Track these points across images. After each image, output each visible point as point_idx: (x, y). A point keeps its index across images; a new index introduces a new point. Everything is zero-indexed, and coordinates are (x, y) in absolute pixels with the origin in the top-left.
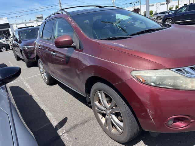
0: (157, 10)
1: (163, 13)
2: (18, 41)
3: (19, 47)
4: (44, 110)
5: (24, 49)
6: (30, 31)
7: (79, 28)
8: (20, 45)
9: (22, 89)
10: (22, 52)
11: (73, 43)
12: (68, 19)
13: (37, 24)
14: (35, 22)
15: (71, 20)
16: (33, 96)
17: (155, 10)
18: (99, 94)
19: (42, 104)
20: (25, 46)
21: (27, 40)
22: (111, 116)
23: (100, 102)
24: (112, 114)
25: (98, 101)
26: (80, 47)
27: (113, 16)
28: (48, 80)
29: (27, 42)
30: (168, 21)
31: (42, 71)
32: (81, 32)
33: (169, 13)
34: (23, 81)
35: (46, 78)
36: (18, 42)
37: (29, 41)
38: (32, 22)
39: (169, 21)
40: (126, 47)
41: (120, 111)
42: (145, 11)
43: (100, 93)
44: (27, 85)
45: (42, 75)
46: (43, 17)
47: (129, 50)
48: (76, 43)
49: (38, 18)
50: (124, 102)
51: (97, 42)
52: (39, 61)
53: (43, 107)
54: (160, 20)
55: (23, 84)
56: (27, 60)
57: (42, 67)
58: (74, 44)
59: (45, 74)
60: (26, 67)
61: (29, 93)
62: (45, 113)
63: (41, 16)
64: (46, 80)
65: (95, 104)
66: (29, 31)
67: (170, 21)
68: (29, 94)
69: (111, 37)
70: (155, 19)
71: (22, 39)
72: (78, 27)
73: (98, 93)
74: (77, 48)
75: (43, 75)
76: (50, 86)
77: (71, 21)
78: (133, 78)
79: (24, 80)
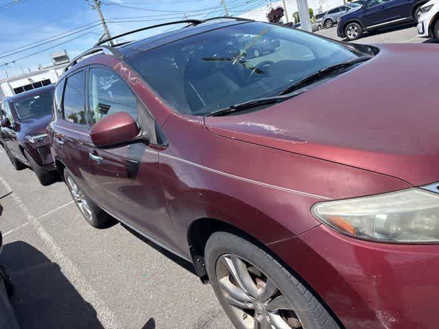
0: (321, 7)
1: (336, 10)
2: (12, 126)
3: (15, 138)
4: (93, 304)
5: (28, 144)
6: (38, 97)
7: (150, 90)
8: (17, 134)
9: (33, 249)
10: (25, 150)
11: (138, 130)
12: (119, 68)
13: (57, 74)
14: (52, 71)
15: (125, 69)
16: (61, 265)
17: (318, 7)
18: (229, 262)
19: (86, 289)
20: (29, 137)
21: (32, 122)
22: (270, 317)
23: (232, 279)
24: (270, 312)
25: (226, 276)
26: (160, 141)
27: (230, 43)
28: (93, 217)
29: (32, 125)
30: (351, 28)
31: (78, 196)
32: (157, 101)
33: (348, 9)
34: (33, 226)
35: (88, 214)
36: (11, 128)
37: (37, 122)
38: (45, 72)
39: (353, 28)
40: (282, 131)
41: (293, 309)
42: (297, 11)
43: (229, 257)
44: (44, 235)
45: (78, 206)
46: (69, 56)
47: (294, 143)
48: (148, 130)
49: (57, 59)
50: (301, 287)
51: (201, 127)
52: (65, 174)
53: (88, 295)
54: (332, 26)
55: (35, 234)
56: (40, 168)
57: (75, 187)
58: (143, 134)
59: (85, 202)
60: (40, 185)
61: (50, 258)
62: (94, 313)
63: (64, 54)
64: (91, 218)
65: (221, 283)
66: (36, 98)
67: (356, 28)
68: (49, 261)
69: (235, 106)
70: (320, 25)
71: (20, 120)
72: (145, 86)
73: (227, 259)
74: (151, 142)
75: (80, 204)
76: (102, 230)
77: (127, 72)
78: (322, 226)
79: (35, 222)
